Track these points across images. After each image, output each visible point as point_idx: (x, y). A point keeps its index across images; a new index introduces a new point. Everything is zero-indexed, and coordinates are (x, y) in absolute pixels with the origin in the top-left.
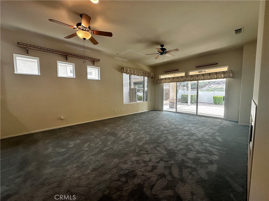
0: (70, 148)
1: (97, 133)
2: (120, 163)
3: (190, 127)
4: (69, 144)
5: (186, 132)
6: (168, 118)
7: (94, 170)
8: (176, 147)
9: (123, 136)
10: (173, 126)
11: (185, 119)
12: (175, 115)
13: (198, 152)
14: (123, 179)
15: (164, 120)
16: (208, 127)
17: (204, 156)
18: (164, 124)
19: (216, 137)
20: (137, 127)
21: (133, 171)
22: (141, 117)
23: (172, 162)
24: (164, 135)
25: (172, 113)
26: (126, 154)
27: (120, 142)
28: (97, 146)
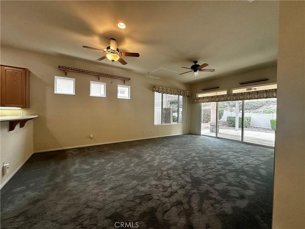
0: (95, 166)
1: (123, 154)
2: (138, 185)
3: (229, 155)
4: (94, 162)
5: (221, 161)
6: (204, 143)
7: (111, 189)
8: (204, 176)
9: (148, 159)
10: (208, 153)
11: (226, 146)
12: (215, 140)
13: (230, 184)
14: (138, 201)
15: (198, 146)
16: (253, 157)
17: (235, 190)
18: (197, 149)
19: (259, 170)
20: (166, 151)
21: (149, 194)
22: (172, 141)
23: (195, 191)
24: (194, 161)
25: (211, 138)
26: (146, 178)
27: (143, 165)
28: (120, 167)
